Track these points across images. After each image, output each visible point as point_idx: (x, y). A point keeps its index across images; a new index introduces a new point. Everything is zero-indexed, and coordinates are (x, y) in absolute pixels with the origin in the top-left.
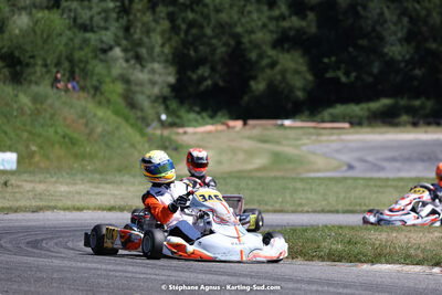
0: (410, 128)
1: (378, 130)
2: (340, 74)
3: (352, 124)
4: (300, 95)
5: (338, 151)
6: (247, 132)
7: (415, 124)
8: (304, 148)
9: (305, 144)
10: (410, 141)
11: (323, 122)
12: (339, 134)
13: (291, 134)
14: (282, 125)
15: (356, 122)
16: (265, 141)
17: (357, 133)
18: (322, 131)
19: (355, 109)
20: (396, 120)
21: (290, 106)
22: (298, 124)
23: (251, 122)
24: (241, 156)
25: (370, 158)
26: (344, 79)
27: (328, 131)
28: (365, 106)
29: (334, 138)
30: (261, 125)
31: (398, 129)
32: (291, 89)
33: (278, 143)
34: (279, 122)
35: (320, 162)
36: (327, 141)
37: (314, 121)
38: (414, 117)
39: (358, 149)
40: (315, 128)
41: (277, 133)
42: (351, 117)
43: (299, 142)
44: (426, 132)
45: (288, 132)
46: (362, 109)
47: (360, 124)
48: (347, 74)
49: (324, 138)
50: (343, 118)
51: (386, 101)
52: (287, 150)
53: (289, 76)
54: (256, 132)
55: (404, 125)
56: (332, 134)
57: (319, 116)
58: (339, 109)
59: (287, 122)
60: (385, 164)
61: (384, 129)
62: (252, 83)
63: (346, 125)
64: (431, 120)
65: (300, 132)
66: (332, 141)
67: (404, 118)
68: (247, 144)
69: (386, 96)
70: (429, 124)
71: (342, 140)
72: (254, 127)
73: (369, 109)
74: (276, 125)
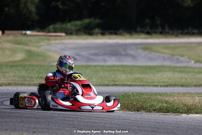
0: (100, 36)
1: (81, 37)
2: (59, 4)
3: (67, 34)
4: (35, 16)
5: (63, 50)
6: (5, 38)
7: (103, 34)
8: (42, 48)
9: (42, 46)
11: (49, 32)
12: (61, 39)
13: (32, 39)
14: (26, 34)
15: (69, 33)
16: (19, 44)
17: (69, 39)
18: (50, 38)
19: (69, 25)
20: (93, 31)
21: (30, 23)
22: (35, 33)
23: (7, 32)
24: (8, 52)
25: (83, 53)
26: (61, 6)
27: (52, 38)
28: (74, 23)
29: (58, 41)
30: (14, 34)
31: (95, 37)
32: (30, 13)
33: (27, 45)
34: (24, 32)
36: (55, 43)
37: (44, 32)
38: (102, 29)
39: (74, 48)
40: (44, 35)
41: (24, 39)
42: (65, 30)
43: (39, 44)
44: (110, 38)
45: (30, 38)
46: (72, 25)
47: (71, 34)
48: (63, 4)
49: (53, 42)
50: (61, 31)
51: (87, 21)
52: (34, 49)
53: (29, 4)
54: (11, 38)
55: (97, 34)
56: (56, 40)
57: (48, 29)
58: (58, 25)
59: (28, 32)
60: (93, 57)
61: (85, 37)
62: (6, 9)
63: (63, 34)
64: (112, 31)
65: (37, 38)
67: (97, 30)
68: (9, 45)
69: (86, 18)
70: (111, 34)
71: (64, 43)
72: (8, 35)
73: (76, 25)
74: (22, 34)
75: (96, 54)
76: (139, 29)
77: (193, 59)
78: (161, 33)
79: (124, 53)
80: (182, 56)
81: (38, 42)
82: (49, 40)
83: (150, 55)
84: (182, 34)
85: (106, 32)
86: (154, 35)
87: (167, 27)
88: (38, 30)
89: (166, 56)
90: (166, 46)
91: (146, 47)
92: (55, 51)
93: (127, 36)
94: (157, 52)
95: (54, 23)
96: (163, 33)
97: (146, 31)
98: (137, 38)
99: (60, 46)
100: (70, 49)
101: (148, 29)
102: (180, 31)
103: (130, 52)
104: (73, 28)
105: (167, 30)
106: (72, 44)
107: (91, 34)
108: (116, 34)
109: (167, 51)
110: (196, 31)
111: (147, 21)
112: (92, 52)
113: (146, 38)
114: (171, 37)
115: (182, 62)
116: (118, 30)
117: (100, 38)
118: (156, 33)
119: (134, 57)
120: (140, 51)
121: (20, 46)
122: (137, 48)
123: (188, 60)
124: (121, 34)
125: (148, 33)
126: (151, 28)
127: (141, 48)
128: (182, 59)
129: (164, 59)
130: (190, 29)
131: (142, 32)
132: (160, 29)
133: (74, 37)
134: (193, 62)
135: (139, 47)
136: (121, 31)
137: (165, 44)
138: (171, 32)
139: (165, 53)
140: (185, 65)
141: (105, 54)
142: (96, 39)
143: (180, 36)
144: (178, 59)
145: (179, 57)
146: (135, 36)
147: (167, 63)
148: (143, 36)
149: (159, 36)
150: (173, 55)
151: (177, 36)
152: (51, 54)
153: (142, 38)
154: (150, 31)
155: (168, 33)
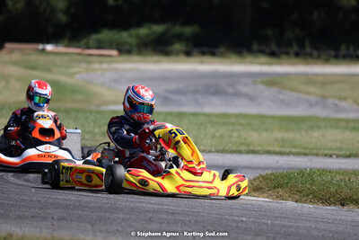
0: (183, 57)
1: (149, 58)
3: (121, 52)
4: (62, 18)
5: (116, 81)
7: (188, 54)
8: (77, 76)
9: (78, 73)
11: (88, 48)
12: (110, 62)
13: (57, 59)
14: (43, 50)
15: (125, 50)
16: (34, 68)
17: (127, 61)
18: (89, 58)
19: (125, 36)
20: (169, 48)
21: (51, 30)
22: (61, 49)
23: (8, 45)
24: (16, 84)
27: (95, 59)
28: (134, 32)
29: (105, 66)
30: (21, 50)
31: (172, 58)
32: (53, 11)
33: (48, 70)
34: (41, 47)
36: (99, 69)
37: (79, 47)
38: (187, 46)
40: (79, 54)
41: (42, 59)
42: (118, 44)
43: (72, 70)
44: (202, 62)
45: (51, 58)
46: (131, 36)
47: (129, 52)
49: (96, 66)
50: (111, 47)
51: (159, 28)
52: (62, 79)
54: (16, 56)
55: (177, 53)
56: (102, 62)
57: (83, 42)
58: (106, 35)
59: (49, 47)
61: (156, 58)
63: (114, 53)
64: (205, 49)
65: (65, 58)
66: (105, 70)
67: (178, 46)
68: (14, 71)
70: (203, 53)
71: (116, 70)
72: (12, 51)
73: (138, 36)
74: (37, 50)
75: (179, 92)
76: (255, 47)
78: (297, 55)
79: (231, 90)
80: (341, 99)
81: (68, 67)
82: (89, 63)
83: (281, 96)
84: (336, 57)
85: (195, 51)
86: (284, 57)
87: (307, 42)
88: (66, 42)
89: (313, 99)
90: (309, 80)
91: (272, 81)
92: (103, 84)
93: (234, 58)
94: (292, 90)
95: (97, 32)
96: (301, 54)
97: (268, 50)
98: (252, 63)
99: (109, 75)
101: (274, 47)
102: (332, 53)
103: (243, 89)
104: (132, 41)
105: (308, 49)
106: (131, 70)
107: (166, 53)
108: (213, 54)
109: (312, 89)
111: (269, 32)
112: (172, 86)
113: (270, 64)
114: (315, 64)
115: (344, 110)
116: (217, 46)
117: (183, 62)
118: (287, 54)
119: (252, 98)
120: (261, 87)
121: (36, 73)
122: (255, 82)
123: (355, 107)
124: (222, 55)
125: (273, 54)
126: (279, 46)
127: (263, 83)
128: (343, 104)
129: (311, 105)
130: (352, 48)
131: (262, 52)
132: (296, 48)
133: (135, 58)
135: (259, 79)
136: (222, 49)
137: (306, 74)
138: (315, 53)
139: (308, 93)
140: (352, 116)
141: (196, 92)
143: (333, 61)
144: (336, 105)
145: (337, 102)
146: (249, 59)
147: (319, 112)
148: (263, 59)
149: (294, 60)
150: (324, 97)
151: (327, 61)
153: (262, 64)
154: (277, 49)
155: (310, 55)
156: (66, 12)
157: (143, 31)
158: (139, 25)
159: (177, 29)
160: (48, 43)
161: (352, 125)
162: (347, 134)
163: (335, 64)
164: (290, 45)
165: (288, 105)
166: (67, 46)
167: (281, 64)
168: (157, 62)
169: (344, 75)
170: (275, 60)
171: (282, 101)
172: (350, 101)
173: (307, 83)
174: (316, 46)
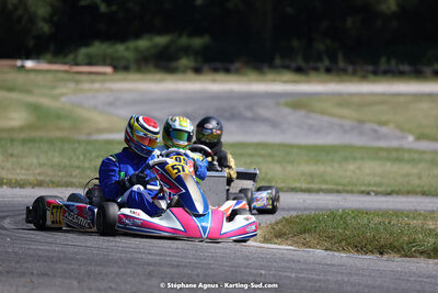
0: (190, 75)
3: (116, 68)
4: (46, 28)
5: (111, 104)
7: (197, 71)
8: (63, 99)
9: (64, 95)
10: (195, 92)
11: (77, 64)
12: (103, 81)
13: (40, 78)
14: (23, 67)
15: (121, 66)
16: (11, 89)
17: (124, 80)
18: (78, 77)
19: (120, 49)
20: (174, 64)
21: (31, 43)
22: (44, 66)
26: (103, 8)
27: (84, 77)
28: (132, 44)
29: (97, 86)
31: (180, 76)
32: (32, 20)
33: (28, 92)
34: (19, 63)
35: (101, 120)
36: (90, 90)
37: (65, 63)
38: (196, 61)
39: (135, 102)
40: (66, 72)
41: (20, 78)
42: (113, 59)
43: (57, 91)
44: (214, 81)
45: (32, 76)
46: (127, 49)
47: (126, 69)
49: (86, 86)
50: (103, 61)
51: (161, 40)
52: (45, 102)
55: (184, 70)
56: (93, 82)
57: (71, 57)
58: (97, 48)
59: (29, 64)
61: (158, 76)
63: (109, 70)
64: (218, 65)
65: (49, 77)
66: (98, 91)
67: (184, 61)
69: (160, 33)
70: (215, 70)
71: (111, 90)
73: (137, 50)
74: (15, 66)
76: (278, 61)
77: (410, 131)
78: (328, 71)
79: (249, 114)
80: (384, 123)
81: (54, 88)
82: (77, 82)
83: (311, 122)
84: (375, 73)
85: (206, 67)
86: (313, 75)
87: (340, 56)
88: (49, 56)
89: (348, 123)
90: (343, 101)
91: (299, 103)
92: (95, 108)
93: (253, 75)
94: (323, 113)
95: (87, 44)
96: (332, 70)
97: (293, 65)
98: (274, 81)
99: (103, 97)
100: (127, 104)
101: (300, 62)
102: (370, 68)
103: (264, 113)
104: (130, 55)
105: (341, 64)
106: (130, 91)
107: (171, 70)
108: (227, 71)
109: (345, 112)
110: (406, 68)
111: (295, 43)
113: (295, 82)
114: (351, 81)
115: (384, 137)
116: (232, 62)
117: (193, 80)
118: (316, 69)
119: (274, 124)
120: (286, 110)
121: (14, 95)
122: (278, 104)
123: (398, 133)
124: (238, 72)
125: (299, 70)
126: (307, 59)
127: (287, 105)
128: (384, 130)
129: (345, 132)
130: (393, 63)
131: (287, 67)
132: (327, 62)
133: (134, 76)
134: (411, 138)
135: (282, 101)
136: (237, 65)
137: (339, 94)
138: (350, 68)
139: (342, 117)
140: (395, 144)
142: (183, 80)
143: (372, 77)
144: (375, 131)
145: (376, 127)
146: (270, 76)
147: (355, 140)
148: (288, 76)
149: (324, 77)
150: (362, 122)
151: (364, 78)
152: (85, 114)
153: (286, 82)
154: (304, 65)
155: (344, 71)
156: (48, 20)
157: (143, 43)
158: (137, 36)
159: (184, 40)
160: (28, 58)
161: (394, 155)
162: (389, 166)
163: (374, 82)
164: (319, 59)
165: (317, 132)
166: (50, 62)
167: (308, 82)
168: (160, 81)
169: (384, 94)
170: (302, 77)
171: (311, 127)
172: (392, 126)
173: (340, 105)
174: (350, 60)
